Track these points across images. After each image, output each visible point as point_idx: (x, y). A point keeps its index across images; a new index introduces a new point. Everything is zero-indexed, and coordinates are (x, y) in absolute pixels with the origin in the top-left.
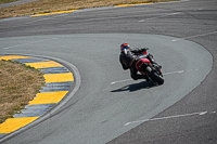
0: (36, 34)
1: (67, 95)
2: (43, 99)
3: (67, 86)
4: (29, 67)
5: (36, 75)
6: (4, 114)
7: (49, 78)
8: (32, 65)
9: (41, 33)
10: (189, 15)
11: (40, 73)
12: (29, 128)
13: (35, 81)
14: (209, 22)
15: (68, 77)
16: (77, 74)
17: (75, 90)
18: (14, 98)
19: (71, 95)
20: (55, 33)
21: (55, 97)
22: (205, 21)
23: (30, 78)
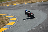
0: (8, 9)
1: (15, 23)
2: (9, 24)
3: (15, 21)
4: (6, 17)
5: (8, 19)
6: (1, 27)
7: (11, 19)
8: (7, 16)
9: (9, 9)
10: (42, 5)
11: (9, 18)
12: (6, 30)
13: (7, 20)
14: (46, 7)
15: (15, 19)
16: (17, 19)
17: (16, 22)
18: (3, 24)
19: (16, 23)
20: (12, 9)
21: (12, 24)
22: (45, 7)
23: (6, 19)
